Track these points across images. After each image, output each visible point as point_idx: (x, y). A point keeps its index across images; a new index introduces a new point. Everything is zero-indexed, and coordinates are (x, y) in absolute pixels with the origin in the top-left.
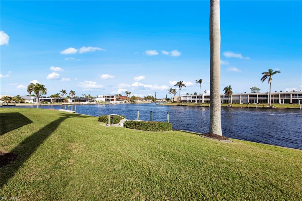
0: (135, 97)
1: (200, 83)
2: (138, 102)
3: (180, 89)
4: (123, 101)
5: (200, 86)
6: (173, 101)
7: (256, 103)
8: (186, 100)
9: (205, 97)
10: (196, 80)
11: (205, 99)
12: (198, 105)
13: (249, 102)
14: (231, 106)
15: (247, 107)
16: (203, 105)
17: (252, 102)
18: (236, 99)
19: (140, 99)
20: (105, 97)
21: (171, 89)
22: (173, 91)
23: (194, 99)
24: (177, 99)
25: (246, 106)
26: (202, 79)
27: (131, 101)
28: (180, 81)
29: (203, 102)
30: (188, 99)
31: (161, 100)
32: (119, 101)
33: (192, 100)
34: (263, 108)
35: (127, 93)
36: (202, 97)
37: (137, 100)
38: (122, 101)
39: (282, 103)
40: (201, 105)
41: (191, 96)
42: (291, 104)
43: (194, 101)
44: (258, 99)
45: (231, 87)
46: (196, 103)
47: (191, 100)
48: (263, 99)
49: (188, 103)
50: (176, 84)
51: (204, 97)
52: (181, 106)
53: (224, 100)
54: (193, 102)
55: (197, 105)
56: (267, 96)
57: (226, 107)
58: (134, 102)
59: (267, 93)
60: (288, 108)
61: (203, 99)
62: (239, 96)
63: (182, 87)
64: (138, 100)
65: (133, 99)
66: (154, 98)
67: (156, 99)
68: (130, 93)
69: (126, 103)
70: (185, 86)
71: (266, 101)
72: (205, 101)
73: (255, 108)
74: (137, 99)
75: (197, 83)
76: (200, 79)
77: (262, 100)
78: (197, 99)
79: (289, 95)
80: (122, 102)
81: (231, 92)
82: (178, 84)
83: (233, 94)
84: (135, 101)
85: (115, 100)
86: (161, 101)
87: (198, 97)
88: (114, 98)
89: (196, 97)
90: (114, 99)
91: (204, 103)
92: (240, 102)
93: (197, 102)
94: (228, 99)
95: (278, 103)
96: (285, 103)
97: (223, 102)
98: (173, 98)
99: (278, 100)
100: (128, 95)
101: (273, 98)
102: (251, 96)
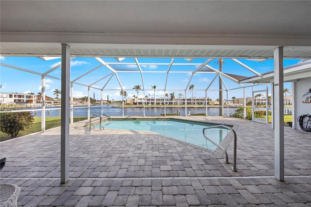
1: (155, 89)
3: (138, 92)
5: (155, 91)
6: (127, 103)
8: (142, 103)
9: (157, 100)
10: (152, 86)
13: (182, 104)
14: (174, 106)
16: (157, 106)
17: (184, 103)
18: (176, 101)
19: (78, 100)
20: (13, 96)
24: (130, 101)
25: (181, 106)
26: (156, 86)
28: (138, 85)
29: (155, 104)
30: (143, 101)
33: (147, 102)
40: (155, 106)
41: (146, 99)
42: (200, 104)
43: (148, 103)
45: (174, 94)
48: (189, 101)
49: (143, 105)
50: (134, 87)
51: (155, 100)
52: (139, 107)
53: (169, 102)
54: (147, 104)
55: (152, 107)
56: (190, 100)
57: (172, 107)
59: (191, 98)
60: (200, 107)
62: (177, 99)
63: (139, 90)
66: (93, 99)
67: (95, 100)
71: (190, 103)
72: (157, 103)
75: (152, 88)
76: (154, 85)
78: (151, 102)
79: (199, 100)
82: (135, 87)
85: (34, 102)
87: (152, 100)
88: (34, 99)
89: (150, 100)
90: (32, 100)
92: (178, 104)
93: (151, 104)
94: (172, 102)
95: (195, 104)
96: (198, 104)
97: (168, 104)
98: (127, 100)
99: (195, 103)
100: (58, 95)
101: (193, 101)
102: (183, 100)
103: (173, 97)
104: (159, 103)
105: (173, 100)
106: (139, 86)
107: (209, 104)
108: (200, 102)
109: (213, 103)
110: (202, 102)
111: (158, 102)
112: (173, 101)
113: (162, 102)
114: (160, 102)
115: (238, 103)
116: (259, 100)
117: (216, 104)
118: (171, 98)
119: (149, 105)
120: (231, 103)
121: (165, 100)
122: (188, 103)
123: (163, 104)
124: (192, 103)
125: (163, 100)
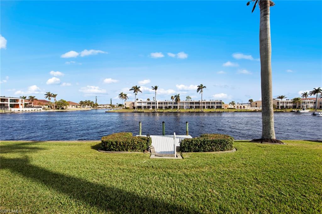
0: (64, 102)
1: (156, 90)
2: (70, 108)
3: (136, 94)
4: (41, 107)
6: (125, 107)
7: (193, 108)
8: (141, 106)
9: (159, 103)
10: (152, 87)
12: (154, 111)
13: (189, 108)
14: (179, 111)
15: (190, 112)
16: (158, 111)
17: (191, 107)
18: (182, 105)
19: (73, 104)
21: (121, 93)
22: (123, 96)
24: (129, 105)
25: (188, 110)
26: (157, 86)
27: (56, 107)
28: (136, 86)
29: (157, 108)
30: (143, 105)
31: (103, 105)
32: (31, 107)
34: (198, 112)
35: (49, 95)
36: (156, 103)
37: (68, 106)
38: (39, 107)
39: (206, 108)
40: (157, 111)
41: (146, 103)
42: (211, 109)
43: (149, 107)
44: (194, 105)
45: (179, 95)
46: (151, 109)
47: (146, 106)
48: (197, 105)
49: (143, 109)
50: (131, 89)
52: (137, 112)
53: (174, 106)
54: (148, 108)
55: (152, 111)
56: (199, 103)
57: (176, 112)
58: (63, 109)
59: (199, 101)
60: (211, 112)
61: (158, 105)
62: (184, 103)
63: (137, 92)
64: (71, 106)
65: (61, 105)
66: (95, 103)
67: (97, 105)
68: (54, 96)
69: (47, 111)
70: (141, 91)
71: (199, 107)
72: (159, 107)
73: (194, 112)
74: (68, 104)
75: (153, 89)
76: (155, 86)
78: (152, 105)
79: (209, 103)
80: (39, 109)
81: (180, 99)
82: (133, 89)
83: (181, 101)
84: (64, 107)
85: (20, 106)
86: (104, 107)
87: (153, 103)
89: (151, 103)
90: (19, 104)
92: (184, 108)
94: (177, 105)
95: (205, 108)
96: (208, 108)
97: (173, 108)
98: (126, 104)
99: (204, 106)
100: (50, 99)
101: (202, 105)
102: (191, 103)
103: (178, 100)
106: (138, 87)
107: (221, 108)
108: (211, 105)
109: (226, 107)
110: (213, 106)
111: (160, 105)
112: (178, 105)
113: (166, 105)
114: (163, 106)
115: (256, 107)
116: (283, 103)
117: (229, 108)
118: (176, 102)
120: (248, 107)
121: (169, 103)
122: (196, 107)
123: (166, 108)
124: (201, 106)
125: (167, 103)
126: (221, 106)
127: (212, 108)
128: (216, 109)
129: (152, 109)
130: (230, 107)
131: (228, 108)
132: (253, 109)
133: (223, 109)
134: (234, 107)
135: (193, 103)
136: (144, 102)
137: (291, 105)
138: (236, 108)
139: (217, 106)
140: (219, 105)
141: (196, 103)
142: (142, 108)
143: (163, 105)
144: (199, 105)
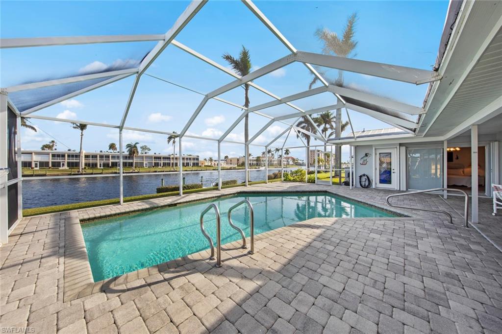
1: (82, 130)
5: (82, 135)
7: (160, 166)
9: (87, 156)
11: (85, 160)
13: (153, 165)
14: (136, 171)
17: (157, 165)
18: (140, 161)
23: (57, 160)
26: (86, 122)
29: (82, 165)
30: (36, 158)
33: (52, 162)
36: (80, 156)
40: (84, 172)
42: (185, 166)
43: (56, 165)
44: (162, 162)
45: (137, 145)
46: (66, 167)
47: (48, 162)
48: (167, 161)
49: (38, 168)
51: (84, 156)
53: (123, 162)
54: (53, 166)
56: (169, 158)
59: (170, 155)
61: (83, 161)
62: (143, 157)
70: (33, 128)
71: (169, 164)
72: (87, 165)
75: (74, 127)
77: (166, 163)
78: (67, 161)
79: (184, 159)
81: (137, 152)
83: (139, 154)
91: (85, 168)
92: (144, 166)
93: (68, 166)
94: (131, 161)
95: (177, 166)
101: (174, 161)
102: (156, 158)
103: (134, 152)
104: (96, 165)
105: (133, 158)
107: (198, 165)
108: (185, 162)
109: (202, 164)
110: (189, 163)
111: (91, 161)
112: (135, 160)
113: (105, 161)
115: (231, 164)
117: (207, 166)
118: (130, 154)
119: (60, 168)
120: (224, 164)
121: (113, 157)
122: (164, 164)
123: (106, 166)
124: (173, 163)
125: (108, 157)
126: (198, 163)
127: (187, 165)
128: (192, 166)
129: (68, 168)
130: (206, 164)
131: (205, 166)
132: (229, 166)
133: (200, 166)
134: (211, 164)
135: (159, 158)
136: (37, 153)
137: (255, 162)
138: (213, 165)
139: (193, 163)
140: (196, 162)
141: (165, 158)
142: (33, 166)
143: (98, 161)
144: (170, 161)
